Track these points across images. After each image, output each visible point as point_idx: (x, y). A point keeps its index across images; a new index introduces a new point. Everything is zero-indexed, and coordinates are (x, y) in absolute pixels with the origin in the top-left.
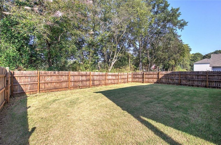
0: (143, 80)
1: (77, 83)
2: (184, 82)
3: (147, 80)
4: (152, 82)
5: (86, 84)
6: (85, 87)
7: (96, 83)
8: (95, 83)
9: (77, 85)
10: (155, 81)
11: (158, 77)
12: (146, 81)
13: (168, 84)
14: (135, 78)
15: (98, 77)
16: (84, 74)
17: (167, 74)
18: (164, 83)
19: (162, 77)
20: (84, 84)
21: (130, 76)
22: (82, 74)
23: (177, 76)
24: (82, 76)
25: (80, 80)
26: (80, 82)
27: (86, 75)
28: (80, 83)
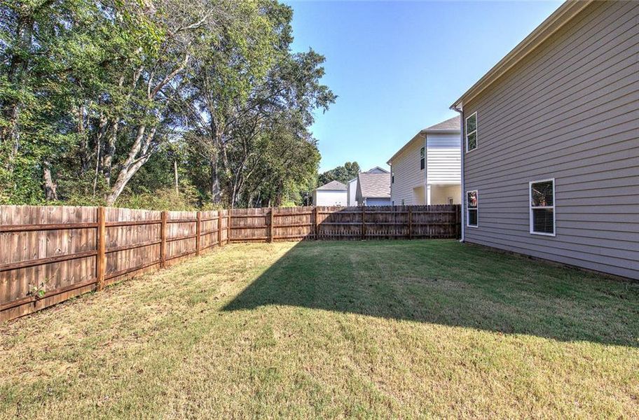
0: (269, 234)
1: (15, 283)
2: (371, 231)
3: (279, 231)
4: (297, 238)
5: (75, 275)
6: (72, 295)
7: (125, 260)
8: (119, 261)
9: (18, 294)
10: (305, 235)
11: (314, 221)
12: (277, 236)
13: (337, 238)
14: (241, 228)
15: (134, 234)
16: (65, 218)
17: (335, 213)
18: (328, 238)
19: (324, 221)
20: (64, 277)
21: (224, 223)
22: (49, 220)
23: (357, 218)
24: (53, 229)
25: (42, 255)
26: (37, 271)
27: (74, 227)
28: (43, 273)
